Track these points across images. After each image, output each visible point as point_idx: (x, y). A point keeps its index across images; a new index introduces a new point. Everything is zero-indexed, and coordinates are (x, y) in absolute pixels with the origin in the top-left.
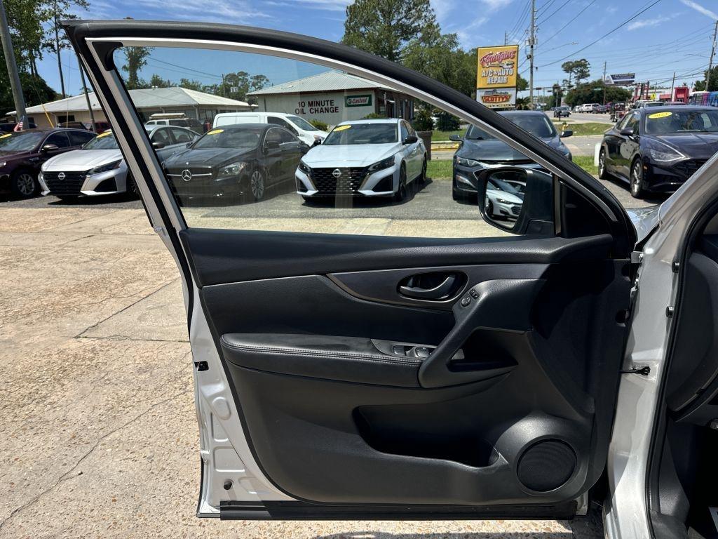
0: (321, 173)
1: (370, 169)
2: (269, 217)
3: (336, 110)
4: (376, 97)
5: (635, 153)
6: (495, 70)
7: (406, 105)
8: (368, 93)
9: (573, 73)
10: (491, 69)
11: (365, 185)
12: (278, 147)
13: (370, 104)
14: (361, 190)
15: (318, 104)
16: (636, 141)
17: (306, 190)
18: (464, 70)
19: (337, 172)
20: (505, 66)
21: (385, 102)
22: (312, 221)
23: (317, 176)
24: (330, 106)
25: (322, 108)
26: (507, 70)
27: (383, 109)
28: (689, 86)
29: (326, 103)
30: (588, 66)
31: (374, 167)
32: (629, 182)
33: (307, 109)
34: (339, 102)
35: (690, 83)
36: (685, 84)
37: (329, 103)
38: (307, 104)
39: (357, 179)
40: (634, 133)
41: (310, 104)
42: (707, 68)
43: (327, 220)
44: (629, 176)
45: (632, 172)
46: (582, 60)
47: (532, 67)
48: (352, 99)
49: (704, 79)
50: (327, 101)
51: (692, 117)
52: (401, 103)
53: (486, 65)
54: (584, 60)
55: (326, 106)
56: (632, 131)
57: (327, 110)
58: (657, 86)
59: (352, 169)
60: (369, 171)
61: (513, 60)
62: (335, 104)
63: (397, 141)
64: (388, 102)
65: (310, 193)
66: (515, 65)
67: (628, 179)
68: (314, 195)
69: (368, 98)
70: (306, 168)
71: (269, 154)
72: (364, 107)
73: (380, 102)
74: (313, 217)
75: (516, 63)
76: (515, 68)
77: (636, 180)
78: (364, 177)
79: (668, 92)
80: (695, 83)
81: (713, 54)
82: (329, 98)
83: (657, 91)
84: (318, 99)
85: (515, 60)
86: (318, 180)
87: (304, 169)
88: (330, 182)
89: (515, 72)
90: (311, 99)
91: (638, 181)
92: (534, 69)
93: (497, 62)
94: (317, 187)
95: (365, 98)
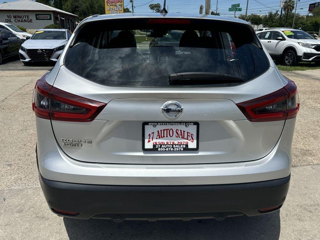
0: (31, 51)
1: (55, 50)
2: (9, 70)
3: (31, 21)
4: (54, 15)
6: (113, 7)
7: (71, 21)
8: (49, 13)
9: (154, 10)
10: (111, 7)
11: (53, 57)
12: (8, 39)
13: (50, 19)
14: (51, 58)
15: (19, 17)
17: (25, 59)
18: (100, 5)
19: (39, 51)
20: (118, 6)
21: (59, 19)
22: (30, 71)
23: (30, 52)
24: (27, 19)
25: (22, 20)
26: (119, 8)
27: (58, 22)
29: (24, 17)
30: (161, 7)
31: (56, 49)
33: (13, 19)
34: (33, 17)
37: (26, 17)
38: (13, 17)
39: (49, 54)
41: (15, 17)
43: (37, 71)
46: (157, 4)
47: (133, 6)
48: (40, 16)
50: (25, 16)
52: (68, 20)
53: (109, 4)
54: (158, 4)
55: (24, 18)
57: (25, 21)
59: (46, 50)
60: (54, 51)
61: (121, 3)
62: (30, 18)
63: (66, 39)
64: (61, 19)
65: (27, 60)
66: (122, 6)
68: (29, 61)
69: (49, 16)
70: (24, 49)
71: (3, 43)
72: (47, 20)
73: (56, 19)
74: (30, 70)
75: (123, 5)
76: (123, 7)
78: (52, 53)
82: (26, 14)
84: (20, 14)
85: (122, 3)
86: (31, 54)
87: (23, 49)
88: (36, 55)
89: (123, 8)
90: (15, 14)
92: (134, 7)
93: (114, 4)
94: (30, 57)
95: (47, 16)
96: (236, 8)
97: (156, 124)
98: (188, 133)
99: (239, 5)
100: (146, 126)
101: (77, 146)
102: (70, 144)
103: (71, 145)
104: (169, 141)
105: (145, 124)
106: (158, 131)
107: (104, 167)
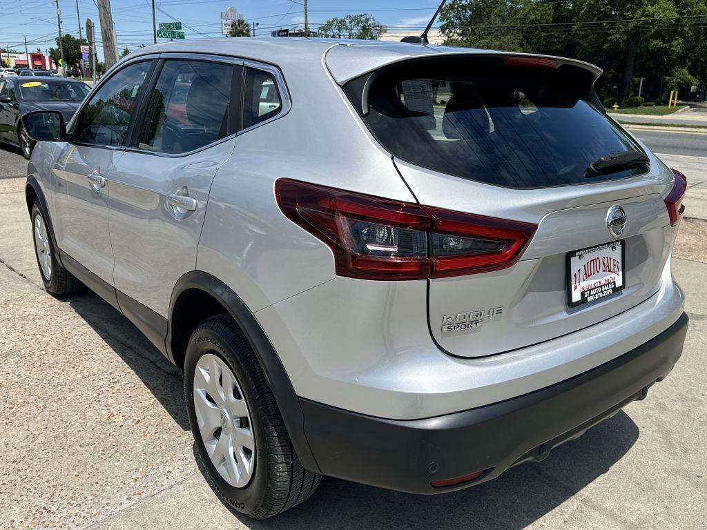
5: (18, 120)
16: (16, 107)
28: (44, 53)
32: (19, 146)
35: (45, 51)
36: (39, 51)
40: (12, 100)
42: (57, 35)
44: (17, 141)
45: (20, 137)
49: (57, 47)
51: (59, 88)
56: (9, 99)
58: (9, 49)
67: (18, 144)
77: (25, 144)
79: (23, 57)
80: (49, 50)
81: (60, 22)
83: (10, 55)
91: (28, 145)
96: (173, 32)
97: (583, 252)
98: (614, 260)
99: (178, 26)
100: (573, 260)
101: (474, 325)
102: (460, 325)
103: (463, 327)
104: (595, 281)
105: (570, 255)
106: (585, 266)
107: (526, 355)
